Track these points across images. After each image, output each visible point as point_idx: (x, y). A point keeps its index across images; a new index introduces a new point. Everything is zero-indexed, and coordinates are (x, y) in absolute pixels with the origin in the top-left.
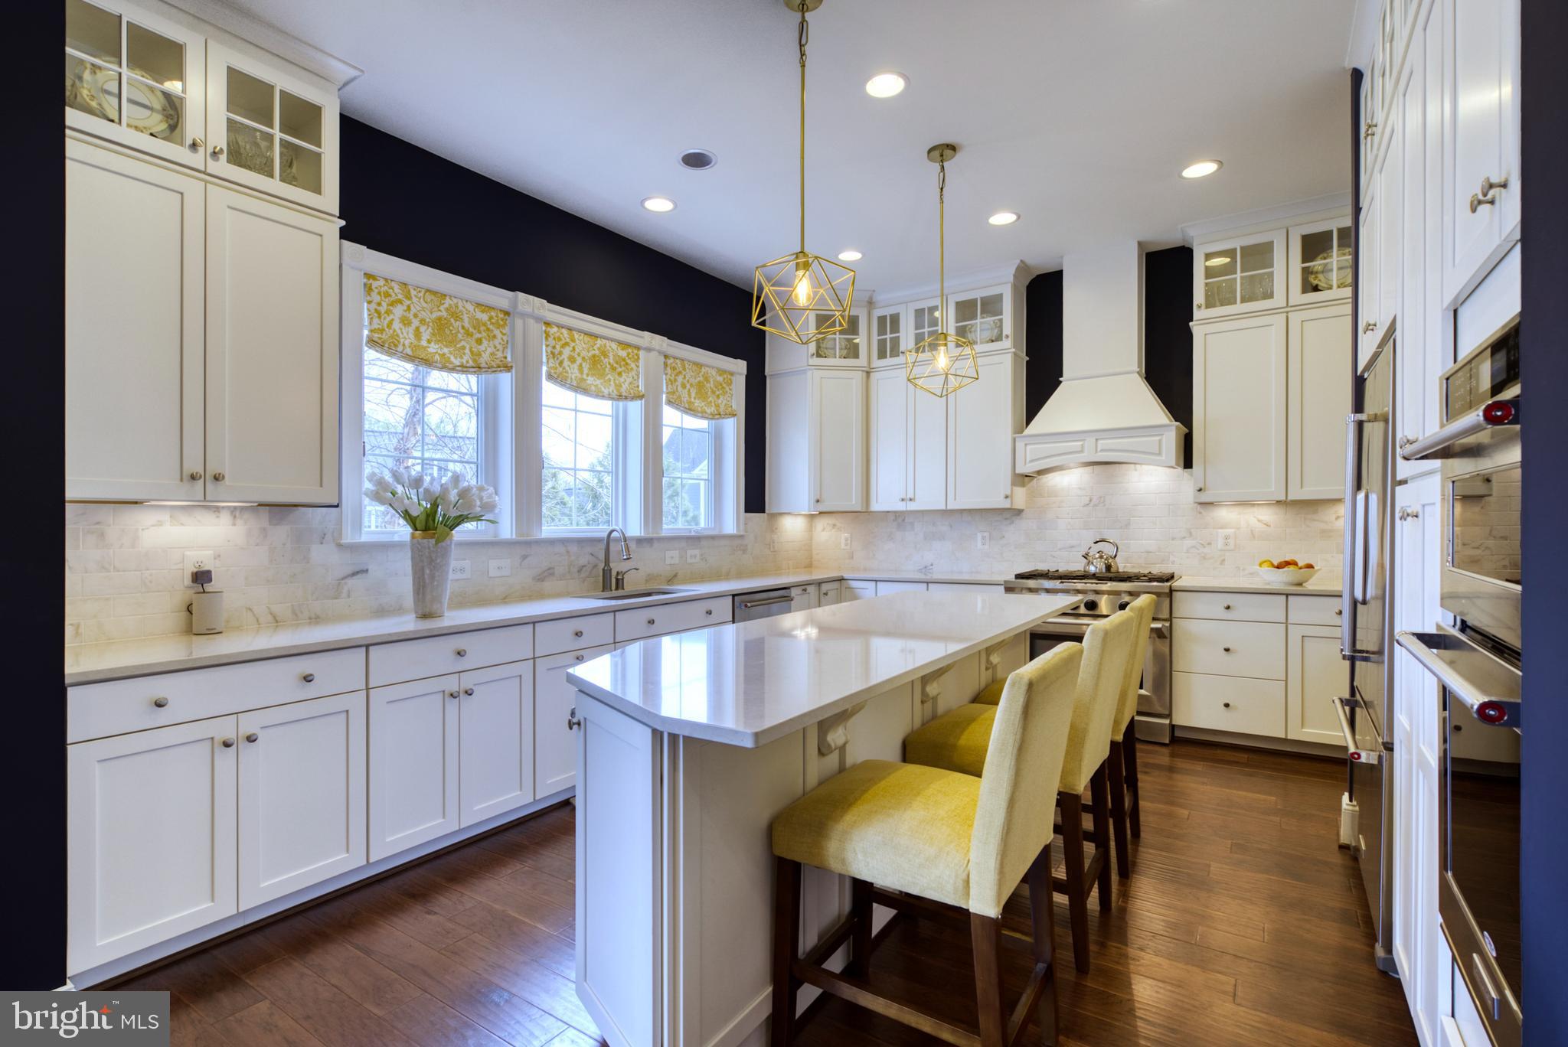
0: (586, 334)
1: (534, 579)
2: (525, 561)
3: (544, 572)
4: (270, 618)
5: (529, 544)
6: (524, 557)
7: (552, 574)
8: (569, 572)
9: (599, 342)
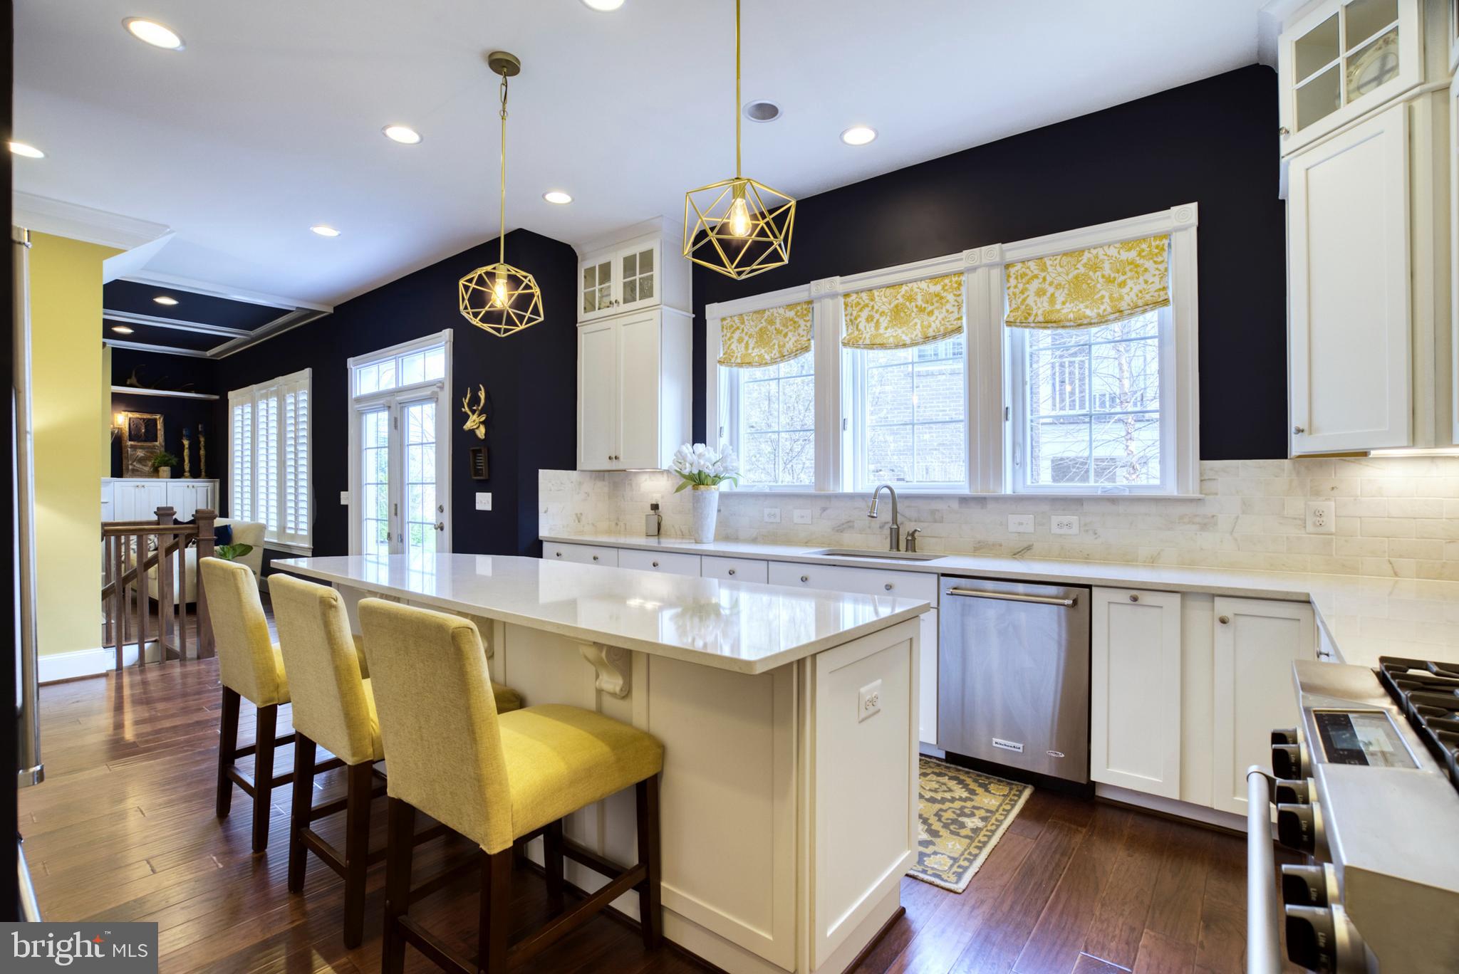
0: (888, 286)
1: (833, 529)
2: (825, 513)
3: (843, 524)
4: (680, 533)
5: (829, 497)
6: (824, 509)
7: (852, 527)
8: (870, 527)
9: (904, 288)
